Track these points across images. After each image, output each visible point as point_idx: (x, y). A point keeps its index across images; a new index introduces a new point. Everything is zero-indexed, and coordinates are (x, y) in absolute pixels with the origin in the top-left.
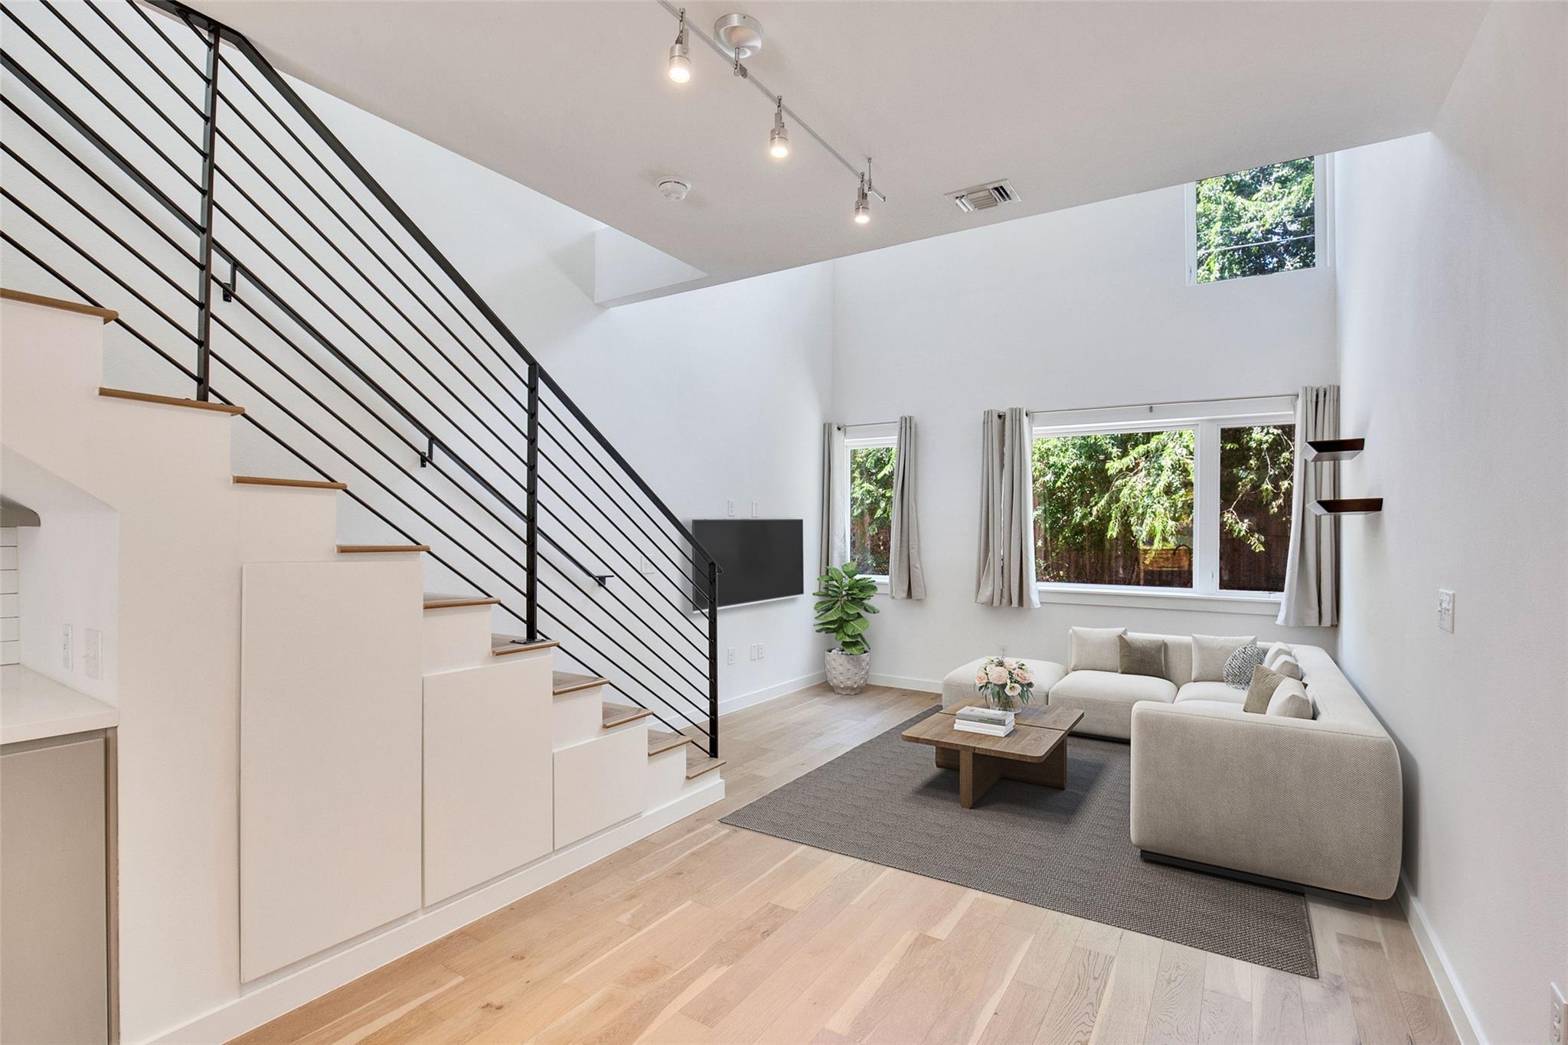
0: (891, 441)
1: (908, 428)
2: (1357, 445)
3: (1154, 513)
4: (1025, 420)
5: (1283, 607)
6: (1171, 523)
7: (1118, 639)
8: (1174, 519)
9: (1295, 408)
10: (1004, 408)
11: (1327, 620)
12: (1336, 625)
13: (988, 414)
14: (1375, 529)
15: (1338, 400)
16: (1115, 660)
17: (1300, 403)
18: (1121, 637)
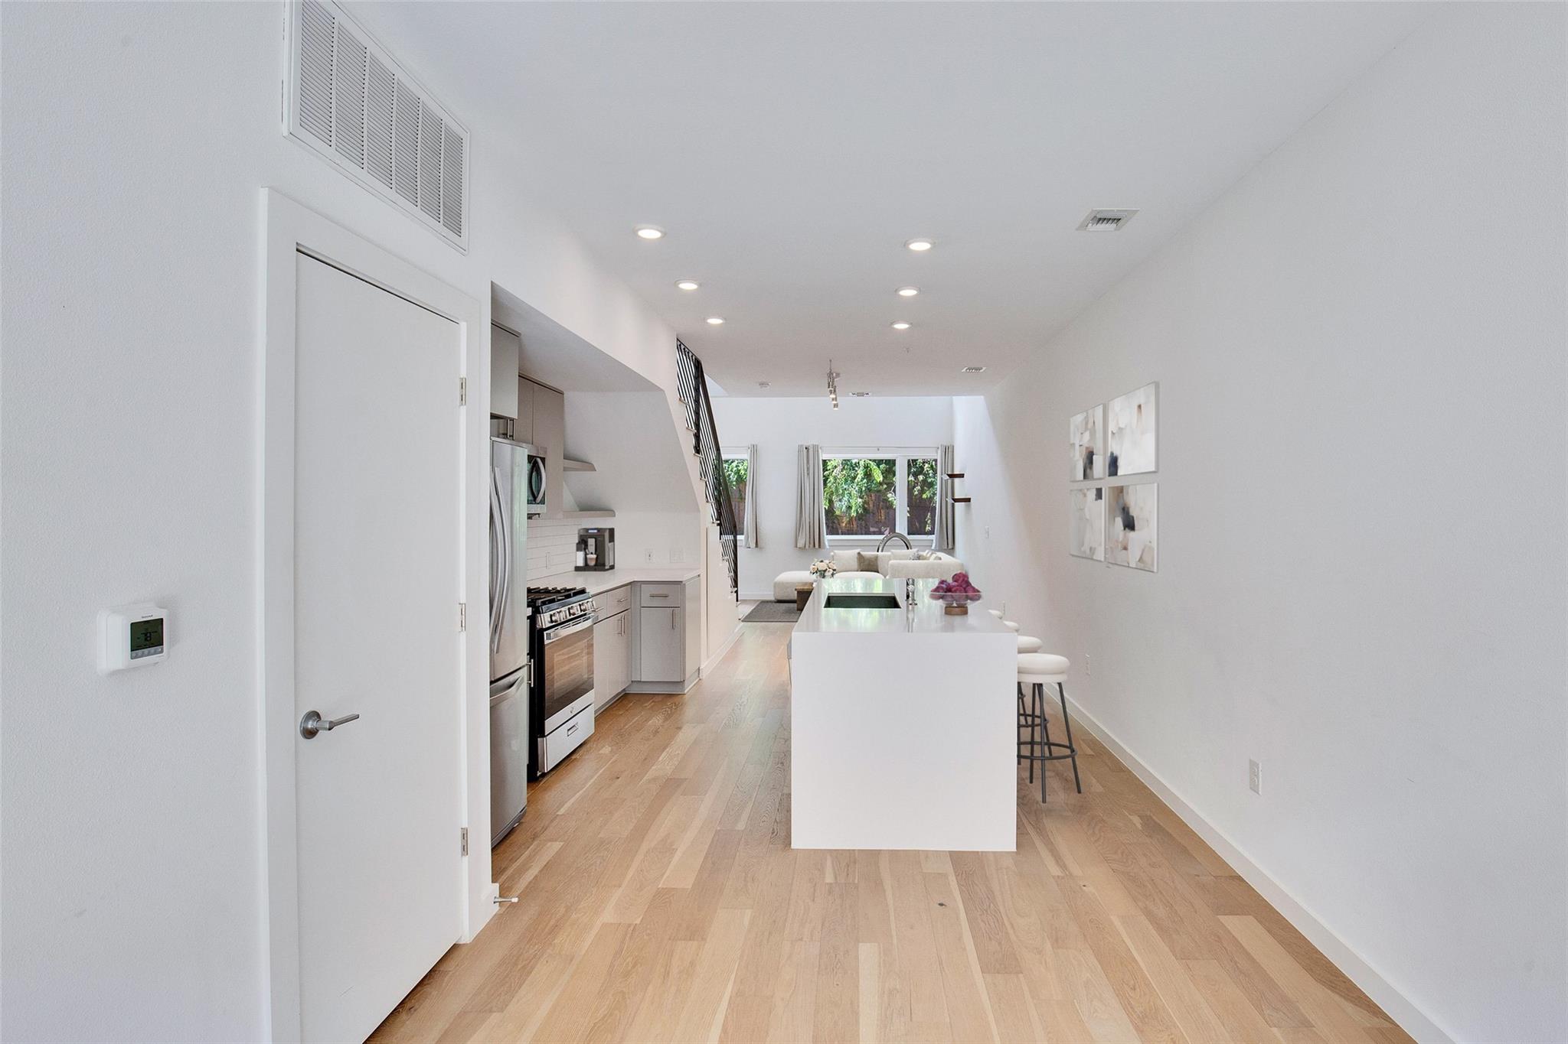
0: (746, 456)
1: (754, 450)
2: (962, 476)
3: (850, 494)
4: (820, 451)
5: (934, 541)
6: (860, 500)
7: (856, 555)
8: (860, 498)
9: (937, 453)
10: (809, 443)
11: (950, 547)
12: (953, 548)
13: (800, 446)
14: (968, 508)
15: (953, 452)
16: (855, 564)
17: (939, 451)
18: (859, 553)
